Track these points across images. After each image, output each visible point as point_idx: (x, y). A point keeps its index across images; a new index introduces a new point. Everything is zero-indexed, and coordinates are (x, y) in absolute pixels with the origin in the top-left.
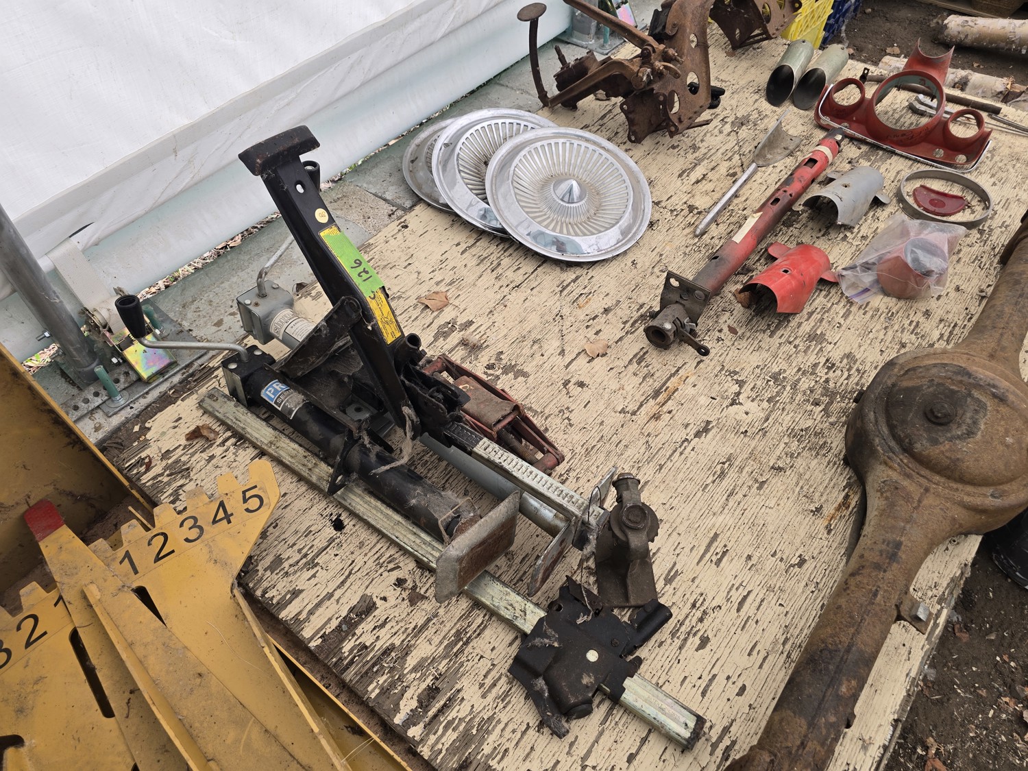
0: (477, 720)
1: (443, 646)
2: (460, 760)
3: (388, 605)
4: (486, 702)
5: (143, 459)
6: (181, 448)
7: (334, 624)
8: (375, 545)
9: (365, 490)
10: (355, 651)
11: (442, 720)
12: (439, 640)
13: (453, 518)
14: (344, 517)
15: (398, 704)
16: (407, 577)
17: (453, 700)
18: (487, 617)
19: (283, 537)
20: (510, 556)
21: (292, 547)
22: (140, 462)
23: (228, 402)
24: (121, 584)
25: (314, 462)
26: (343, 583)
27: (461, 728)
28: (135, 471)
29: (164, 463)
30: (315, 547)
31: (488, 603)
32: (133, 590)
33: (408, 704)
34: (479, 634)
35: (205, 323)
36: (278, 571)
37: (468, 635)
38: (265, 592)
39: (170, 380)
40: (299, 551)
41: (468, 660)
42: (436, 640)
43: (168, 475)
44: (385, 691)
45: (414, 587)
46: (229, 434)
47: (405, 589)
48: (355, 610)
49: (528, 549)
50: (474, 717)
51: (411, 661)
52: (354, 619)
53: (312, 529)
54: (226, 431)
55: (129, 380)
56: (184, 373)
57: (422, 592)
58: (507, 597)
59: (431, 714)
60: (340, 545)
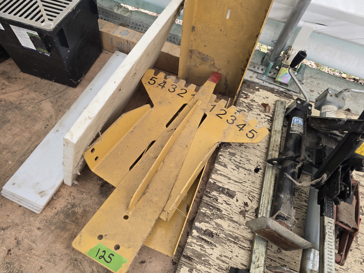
0: (208, 258)
1: (229, 232)
2: (191, 256)
3: (236, 203)
4: (215, 260)
5: (248, 95)
6: (258, 104)
7: (220, 185)
8: (256, 188)
9: (276, 174)
10: (214, 197)
11: (203, 242)
12: (231, 230)
13: (284, 217)
14: (261, 171)
15: (202, 222)
16: (249, 206)
17: (211, 245)
18: (248, 249)
19: (243, 152)
20: (279, 251)
21: (241, 157)
22: (246, 95)
23: (283, 109)
24: (205, 109)
25: (277, 150)
26: (236, 182)
27: (202, 252)
28: (242, 95)
29: (250, 102)
30: (244, 165)
31: (255, 247)
32: (205, 113)
33: (203, 226)
34: (240, 247)
35: (309, 87)
36: (230, 156)
37: (238, 242)
38: (221, 155)
39: (280, 88)
40: (241, 160)
41: (228, 246)
42: (231, 229)
43: (246, 105)
44: (204, 214)
45: (247, 211)
46: (271, 116)
47: (244, 207)
48: (228, 191)
49: (287, 259)
50: (208, 257)
51: (219, 221)
52: (225, 191)
53: (251, 161)
54: (272, 114)
55: (273, 76)
56: (285, 90)
57: (246, 215)
58: (261, 256)
59: (203, 237)
60: (250, 174)
